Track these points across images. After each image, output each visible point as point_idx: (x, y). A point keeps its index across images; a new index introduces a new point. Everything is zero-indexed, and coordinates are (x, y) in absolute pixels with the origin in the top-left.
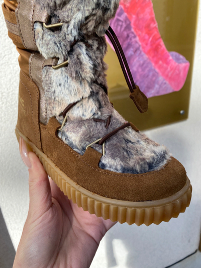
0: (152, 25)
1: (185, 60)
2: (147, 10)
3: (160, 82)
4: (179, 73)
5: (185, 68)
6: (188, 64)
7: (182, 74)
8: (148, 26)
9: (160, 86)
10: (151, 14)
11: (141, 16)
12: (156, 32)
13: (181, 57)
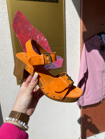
0: (48, 48)
1: (61, 58)
2: (46, 44)
3: (53, 65)
4: (60, 62)
5: (62, 60)
6: (63, 59)
7: (61, 62)
8: (47, 48)
9: (53, 66)
10: (48, 45)
11: (44, 45)
12: (50, 50)
13: (60, 57)
